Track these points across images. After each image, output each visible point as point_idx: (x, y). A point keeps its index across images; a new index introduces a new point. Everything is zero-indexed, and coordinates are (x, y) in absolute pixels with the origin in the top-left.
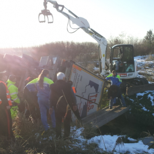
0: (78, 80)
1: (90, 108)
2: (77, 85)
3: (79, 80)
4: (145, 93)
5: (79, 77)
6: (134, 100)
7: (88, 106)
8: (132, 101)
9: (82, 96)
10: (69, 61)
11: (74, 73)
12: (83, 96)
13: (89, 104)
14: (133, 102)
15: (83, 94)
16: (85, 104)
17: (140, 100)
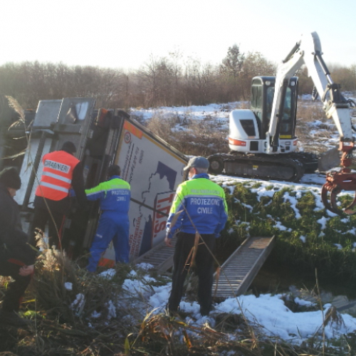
0: (135, 162)
1: (158, 228)
2: (132, 174)
3: (137, 161)
4: (277, 191)
5: (137, 152)
6: (252, 206)
7: (155, 224)
8: (248, 209)
9: (141, 201)
10: (116, 114)
11: (127, 143)
12: (144, 201)
13: (156, 219)
14: (251, 211)
15: (145, 194)
16: (148, 220)
17: (266, 205)
